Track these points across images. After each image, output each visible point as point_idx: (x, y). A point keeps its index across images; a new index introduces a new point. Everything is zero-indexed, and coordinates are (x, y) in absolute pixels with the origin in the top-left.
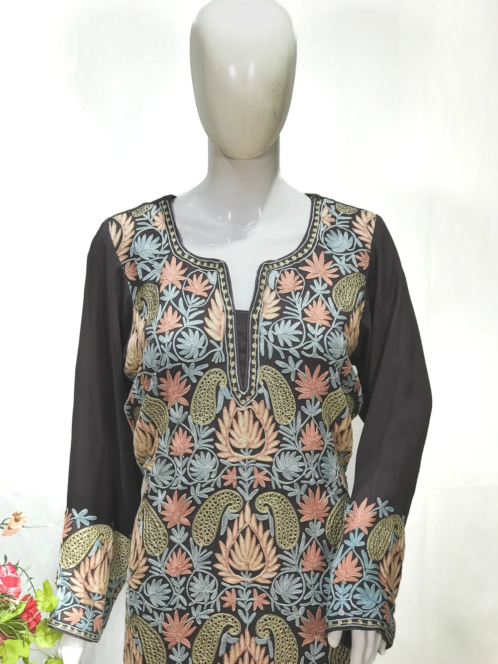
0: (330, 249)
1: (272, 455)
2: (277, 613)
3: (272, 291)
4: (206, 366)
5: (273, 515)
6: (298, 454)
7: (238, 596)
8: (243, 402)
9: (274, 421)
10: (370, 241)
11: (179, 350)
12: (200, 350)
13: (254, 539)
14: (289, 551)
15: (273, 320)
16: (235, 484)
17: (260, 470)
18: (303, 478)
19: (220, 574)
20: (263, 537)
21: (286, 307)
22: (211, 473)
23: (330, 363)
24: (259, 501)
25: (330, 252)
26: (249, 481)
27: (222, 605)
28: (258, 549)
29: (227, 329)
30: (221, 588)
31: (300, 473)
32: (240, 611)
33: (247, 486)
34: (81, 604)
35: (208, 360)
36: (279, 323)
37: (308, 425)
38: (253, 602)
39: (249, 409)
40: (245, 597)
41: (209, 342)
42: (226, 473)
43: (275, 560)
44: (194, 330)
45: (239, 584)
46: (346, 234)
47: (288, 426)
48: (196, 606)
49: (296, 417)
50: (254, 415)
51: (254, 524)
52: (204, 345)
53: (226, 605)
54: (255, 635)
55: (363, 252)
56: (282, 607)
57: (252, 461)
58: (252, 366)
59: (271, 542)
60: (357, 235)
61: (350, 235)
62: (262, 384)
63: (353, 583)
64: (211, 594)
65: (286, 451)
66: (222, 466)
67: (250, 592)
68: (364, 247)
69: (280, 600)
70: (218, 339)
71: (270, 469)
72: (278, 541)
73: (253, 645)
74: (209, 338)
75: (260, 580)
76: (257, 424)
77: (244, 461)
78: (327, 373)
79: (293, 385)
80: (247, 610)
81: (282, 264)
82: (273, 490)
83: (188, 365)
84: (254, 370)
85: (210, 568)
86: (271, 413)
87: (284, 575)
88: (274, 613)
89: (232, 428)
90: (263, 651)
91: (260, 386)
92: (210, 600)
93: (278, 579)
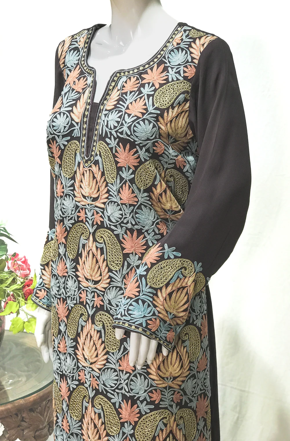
0: (169, 62)
1: (104, 203)
2: (108, 311)
3: (118, 90)
4: (69, 138)
5: (106, 245)
6: (118, 205)
7: (87, 296)
8: (86, 165)
9: (105, 180)
10: (198, 58)
11: (53, 126)
12: (65, 127)
13: (95, 259)
14: (116, 271)
15: (109, 111)
16: (84, 220)
17: (97, 213)
18: (122, 222)
19: (79, 279)
20: (100, 259)
21: (121, 102)
22: (72, 210)
23: (136, 143)
24: (98, 234)
25: (168, 64)
26: (92, 219)
27: (80, 299)
28: (97, 266)
29: (84, 115)
30: (80, 288)
31: (120, 219)
32: (87, 306)
33: (90, 222)
34: (46, 287)
35: (70, 134)
36: (112, 112)
37: (124, 185)
38: (94, 301)
39: (89, 170)
40: (90, 296)
41: (71, 122)
42: (79, 212)
43: (108, 276)
44: (64, 114)
45: (87, 287)
46: (184, 52)
47: (112, 184)
48: (69, 297)
49: (116, 178)
50: (93, 175)
51: (94, 249)
52: (67, 124)
53: (81, 300)
54: (94, 324)
55: (190, 66)
56: (111, 309)
57: (92, 206)
58: (95, 141)
59: (105, 263)
60: (191, 53)
61: (186, 53)
62: (98, 153)
63: (131, 298)
64: (75, 291)
65: (112, 202)
66: (77, 207)
67: (93, 294)
68: (192, 62)
69: (110, 303)
70: (77, 120)
71: (103, 213)
72: (109, 263)
73: (93, 330)
74: (72, 119)
75: (98, 287)
76: (95, 180)
77: (88, 205)
78: (135, 150)
79: (115, 156)
80: (91, 305)
81: (131, 72)
82: (105, 228)
83: (58, 136)
84: (95, 144)
85: (74, 274)
86: (103, 174)
87: (113, 287)
88: (106, 311)
89: (81, 181)
90: (98, 335)
91: (96, 155)
92: (74, 295)
93: (109, 289)
